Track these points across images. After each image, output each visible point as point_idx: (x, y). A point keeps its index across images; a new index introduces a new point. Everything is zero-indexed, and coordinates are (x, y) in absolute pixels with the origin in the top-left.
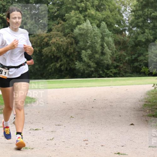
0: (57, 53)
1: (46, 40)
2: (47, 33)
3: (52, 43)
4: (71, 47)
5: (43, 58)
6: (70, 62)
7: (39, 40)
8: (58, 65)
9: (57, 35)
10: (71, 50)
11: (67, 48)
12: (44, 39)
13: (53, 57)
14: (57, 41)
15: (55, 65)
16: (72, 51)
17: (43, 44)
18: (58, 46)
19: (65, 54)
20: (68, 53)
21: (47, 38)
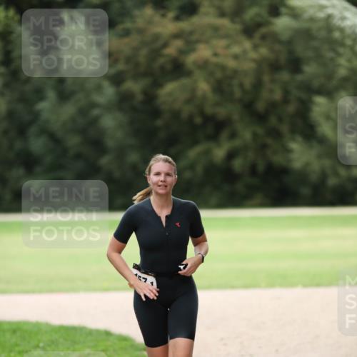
0: (217, 104)
1: (171, 51)
2: (177, 18)
3: (195, 63)
4: (273, 81)
5: (159, 123)
6: (269, 141)
7: (144, 52)
8: (219, 153)
9: (216, 29)
10: (271, 91)
11: (258, 85)
12: (165, 45)
13: (198, 120)
14: (216, 55)
15: (207, 152)
16: (278, 95)
17: (162, 68)
18: (219, 75)
19: (248, 107)
20: (260, 106)
21: (178, 43)
